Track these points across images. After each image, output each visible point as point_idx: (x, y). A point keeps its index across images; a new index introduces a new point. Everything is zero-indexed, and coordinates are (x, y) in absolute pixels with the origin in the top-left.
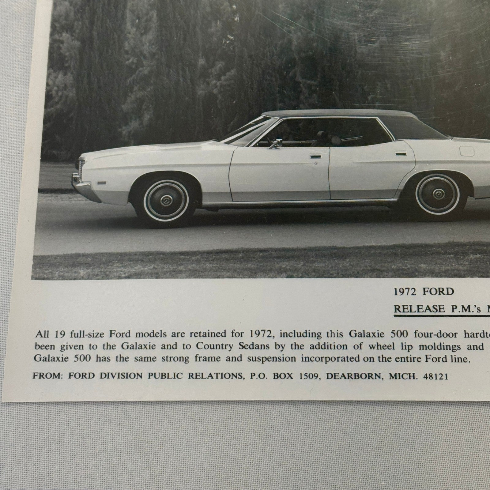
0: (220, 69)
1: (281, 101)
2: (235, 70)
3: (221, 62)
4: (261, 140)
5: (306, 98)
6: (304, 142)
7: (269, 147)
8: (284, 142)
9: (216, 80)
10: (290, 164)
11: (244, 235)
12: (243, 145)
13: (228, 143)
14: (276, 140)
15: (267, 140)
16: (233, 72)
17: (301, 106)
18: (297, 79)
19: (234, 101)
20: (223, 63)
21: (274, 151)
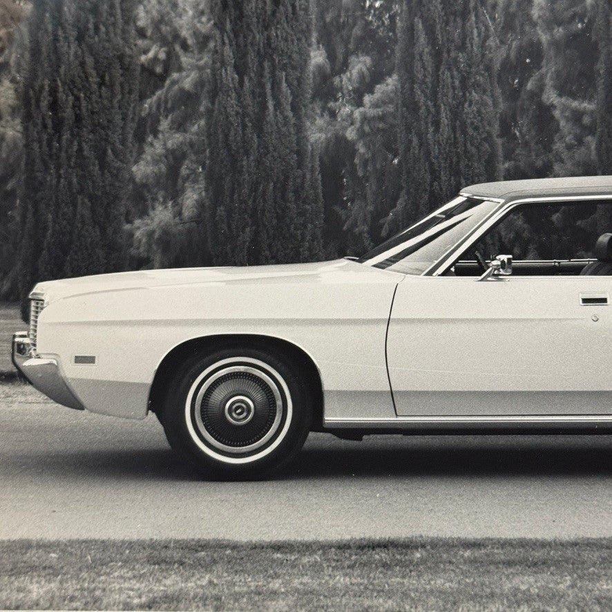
0: (362, 76)
1: (508, 157)
2: (395, 77)
3: (362, 59)
4: (461, 257)
5: (569, 147)
6: (564, 262)
7: (480, 275)
8: (516, 263)
9: (352, 105)
10: (532, 320)
11: (425, 504)
12: (418, 272)
13: (381, 266)
14: (498, 257)
15: (476, 258)
16: (392, 82)
17: (557, 167)
18: (544, 97)
19: (395, 156)
20: (368, 60)
21: (492, 286)
